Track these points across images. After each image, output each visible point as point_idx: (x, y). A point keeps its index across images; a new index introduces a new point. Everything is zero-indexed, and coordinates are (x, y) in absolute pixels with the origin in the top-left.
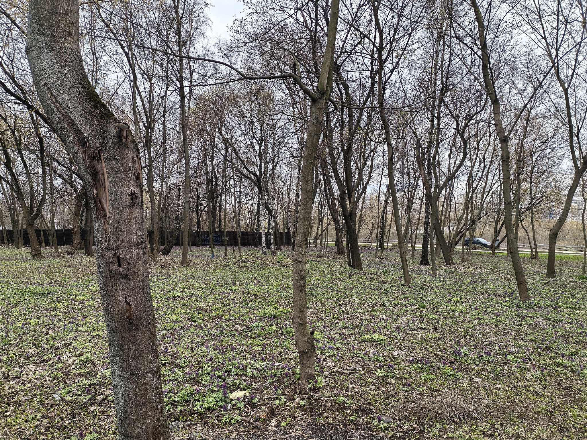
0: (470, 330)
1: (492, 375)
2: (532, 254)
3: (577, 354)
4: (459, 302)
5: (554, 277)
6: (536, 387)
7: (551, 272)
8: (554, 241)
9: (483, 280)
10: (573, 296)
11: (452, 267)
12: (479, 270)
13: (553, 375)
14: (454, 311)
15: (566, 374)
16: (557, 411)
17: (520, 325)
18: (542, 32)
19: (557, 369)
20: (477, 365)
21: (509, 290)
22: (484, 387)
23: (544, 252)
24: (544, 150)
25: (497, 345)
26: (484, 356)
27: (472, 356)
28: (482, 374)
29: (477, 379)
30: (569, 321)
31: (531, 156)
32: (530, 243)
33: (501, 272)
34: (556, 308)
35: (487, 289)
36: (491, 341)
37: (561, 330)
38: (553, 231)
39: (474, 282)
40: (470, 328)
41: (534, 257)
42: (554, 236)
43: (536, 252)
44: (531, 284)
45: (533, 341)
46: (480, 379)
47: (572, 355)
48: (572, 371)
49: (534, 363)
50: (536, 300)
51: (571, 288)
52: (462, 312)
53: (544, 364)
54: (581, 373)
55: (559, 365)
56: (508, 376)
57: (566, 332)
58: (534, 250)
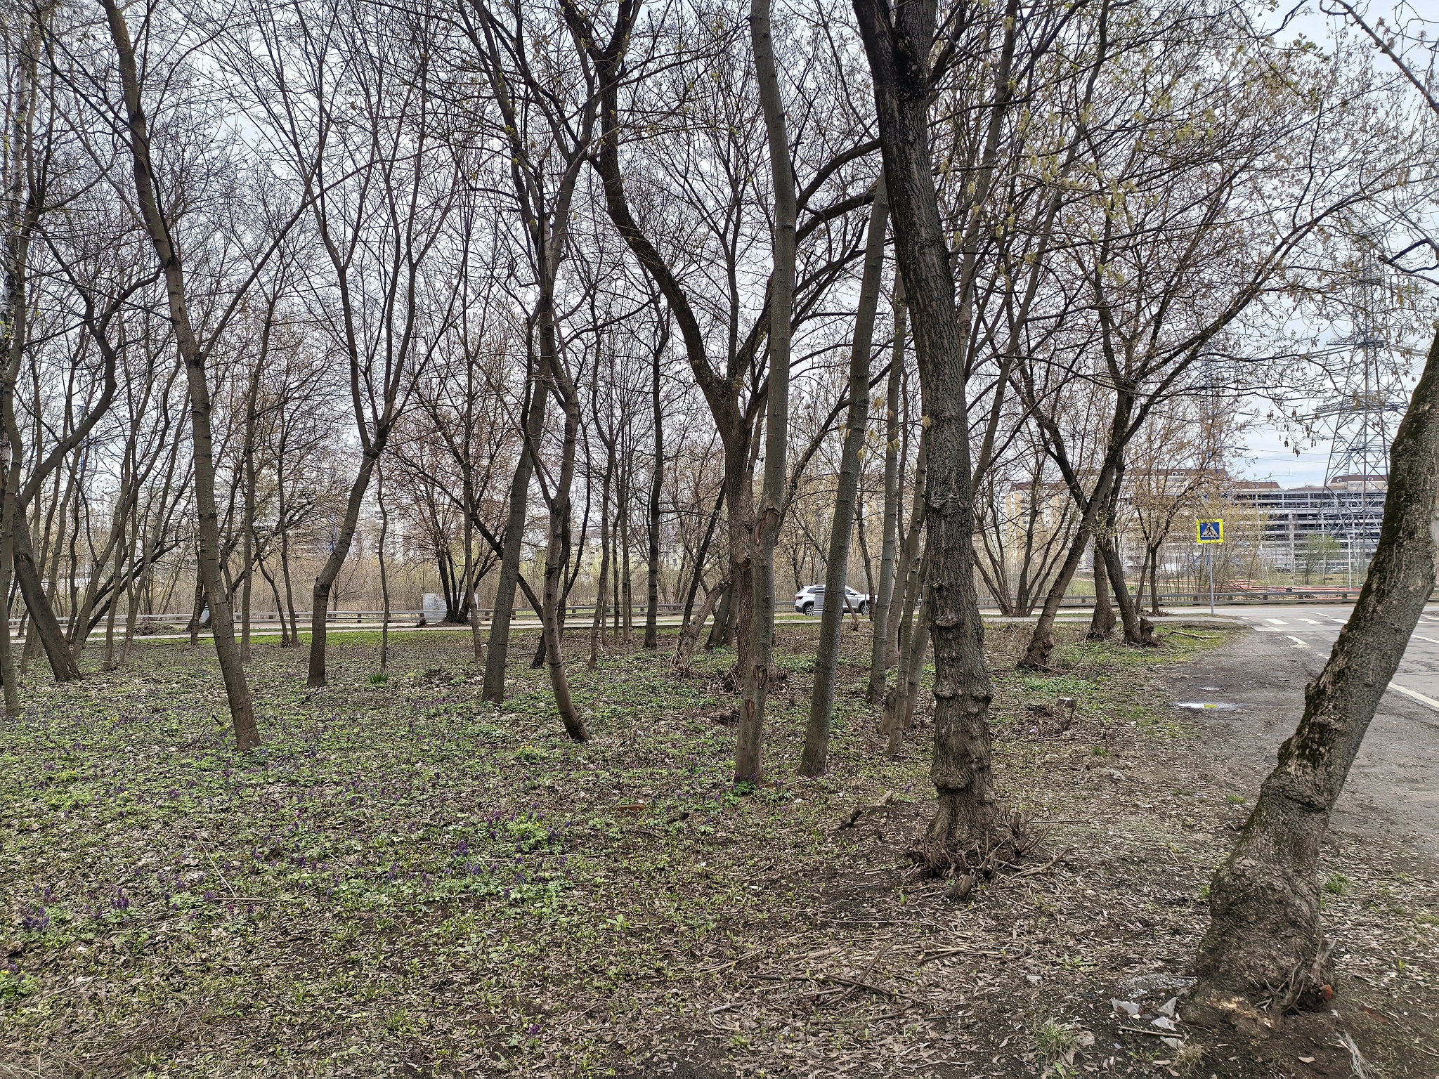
0: (91, 850)
1: (123, 958)
2: (285, 636)
4: (75, 780)
5: (324, 683)
7: (318, 675)
8: (322, 604)
9: (156, 711)
11: (72, 688)
12: (151, 686)
13: (273, 914)
14: (55, 808)
19: (285, 896)
20: (89, 943)
21: (218, 728)
22: (93, 998)
24: (307, 397)
26: (111, 916)
27: (79, 923)
28: (97, 962)
29: (80, 979)
31: (280, 407)
32: (280, 610)
34: (314, 754)
35: (162, 732)
37: (315, 805)
38: (321, 581)
39: (127, 720)
41: (288, 641)
43: (294, 630)
44: (266, 707)
46: (89, 979)
47: (326, 856)
48: (319, 893)
49: (235, 896)
53: (260, 894)
54: (335, 893)
55: (290, 887)
58: (288, 626)
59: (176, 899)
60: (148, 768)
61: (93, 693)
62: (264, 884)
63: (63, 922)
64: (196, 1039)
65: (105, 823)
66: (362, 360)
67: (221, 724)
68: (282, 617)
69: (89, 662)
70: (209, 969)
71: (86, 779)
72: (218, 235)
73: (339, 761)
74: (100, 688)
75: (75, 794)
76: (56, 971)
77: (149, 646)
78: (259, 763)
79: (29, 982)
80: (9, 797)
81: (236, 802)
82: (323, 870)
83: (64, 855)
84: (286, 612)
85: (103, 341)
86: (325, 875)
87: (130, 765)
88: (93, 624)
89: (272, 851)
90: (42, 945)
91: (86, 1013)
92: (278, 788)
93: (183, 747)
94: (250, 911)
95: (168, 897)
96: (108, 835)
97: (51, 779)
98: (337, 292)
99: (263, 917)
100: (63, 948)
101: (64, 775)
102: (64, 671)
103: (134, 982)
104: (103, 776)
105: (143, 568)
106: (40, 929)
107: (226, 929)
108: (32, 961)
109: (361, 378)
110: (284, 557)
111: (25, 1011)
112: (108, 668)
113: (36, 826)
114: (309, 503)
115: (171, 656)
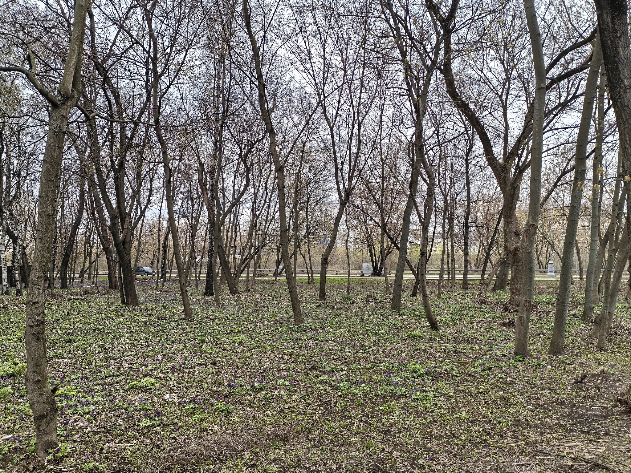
0: (248, 359)
1: (263, 403)
2: (309, 279)
3: (337, 369)
4: (240, 332)
5: (325, 299)
6: (301, 406)
7: (323, 296)
8: (324, 266)
9: (265, 307)
10: (338, 315)
11: (236, 296)
12: (262, 297)
13: (315, 392)
14: (234, 342)
15: (326, 390)
16: (315, 426)
17: (293, 348)
18: (311, 72)
19: (319, 386)
20: (250, 395)
21: (287, 315)
22: (254, 417)
23: (317, 277)
24: (317, 182)
25: (271, 371)
26: (257, 385)
27: (246, 387)
28: (254, 403)
29: (249, 409)
30: (333, 339)
31: (307, 186)
32: (307, 268)
33: (282, 298)
34: (324, 328)
35: (268, 316)
36: (266, 368)
37: (326, 349)
38: (324, 257)
39: (255, 310)
40: (248, 357)
41: (310, 281)
42: (325, 262)
43: (312, 277)
44: (306, 307)
45: (303, 362)
46: (252, 409)
47: (333, 371)
48: (332, 386)
49: (300, 383)
50: (308, 322)
51: (338, 308)
52: (241, 342)
53: (309, 383)
54: (338, 387)
55: (321, 382)
56: (277, 401)
57: (330, 350)
58: (310, 275)
59: (279, 382)
60: (264, 329)
61: (243, 299)
62: (310, 380)
63: (241, 386)
64: (292, 439)
65: (251, 350)
66: (339, 165)
67: (288, 314)
68: (308, 271)
69: (241, 287)
70: (293, 411)
71: (243, 332)
72: (285, 118)
73: (334, 332)
74: (245, 298)
75: (241, 337)
76: (240, 405)
77: (260, 281)
78: (303, 331)
79: (232, 408)
80: (219, 337)
81: (296, 346)
82: (333, 377)
83: (239, 360)
84: (309, 269)
85: (245, 163)
86: (333, 379)
87: (258, 327)
88: (241, 273)
89: (312, 367)
90: (235, 394)
91: (252, 422)
92: (311, 341)
93: (276, 322)
94: (307, 390)
95: (277, 381)
96: (252, 354)
97: (232, 331)
98: (329, 137)
99: (311, 393)
100: (242, 396)
101: (236, 330)
102: (233, 290)
103: (268, 412)
104: (249, 331)
105: (258, 251)
106: (234, 388)
107: (298, 396)
108: (232, 400)
109: (339, 172)
110: (308, 247)
111: (231, 418)
112: (247, 290)
113: (228, 348)
114: (317, 225)
115: (268, 286)
